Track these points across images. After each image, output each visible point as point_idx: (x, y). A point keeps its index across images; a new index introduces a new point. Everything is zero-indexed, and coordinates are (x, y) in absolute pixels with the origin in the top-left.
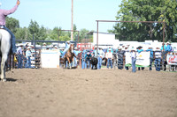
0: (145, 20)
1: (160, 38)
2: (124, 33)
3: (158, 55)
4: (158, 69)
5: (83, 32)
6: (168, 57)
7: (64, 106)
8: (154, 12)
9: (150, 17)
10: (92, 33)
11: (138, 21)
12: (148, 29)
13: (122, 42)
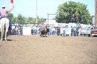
0: (69, 14)
1: (75, 22)
2: (60, 20)
3: (75, 29)
4: (75, 36)
5: (42, 19)
6: (79, 30)
7: (33, 52)
8: (73, 10)
9: (71, 12)
10: (45, 20)
11: (66, 14)
12: (71, 18)
13: (59, 24)
